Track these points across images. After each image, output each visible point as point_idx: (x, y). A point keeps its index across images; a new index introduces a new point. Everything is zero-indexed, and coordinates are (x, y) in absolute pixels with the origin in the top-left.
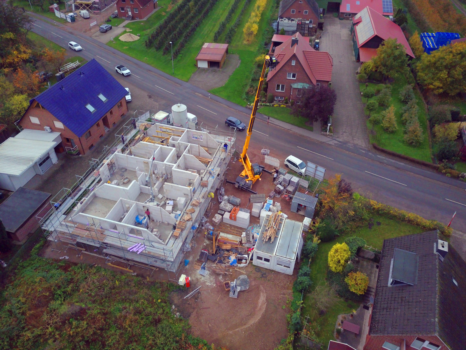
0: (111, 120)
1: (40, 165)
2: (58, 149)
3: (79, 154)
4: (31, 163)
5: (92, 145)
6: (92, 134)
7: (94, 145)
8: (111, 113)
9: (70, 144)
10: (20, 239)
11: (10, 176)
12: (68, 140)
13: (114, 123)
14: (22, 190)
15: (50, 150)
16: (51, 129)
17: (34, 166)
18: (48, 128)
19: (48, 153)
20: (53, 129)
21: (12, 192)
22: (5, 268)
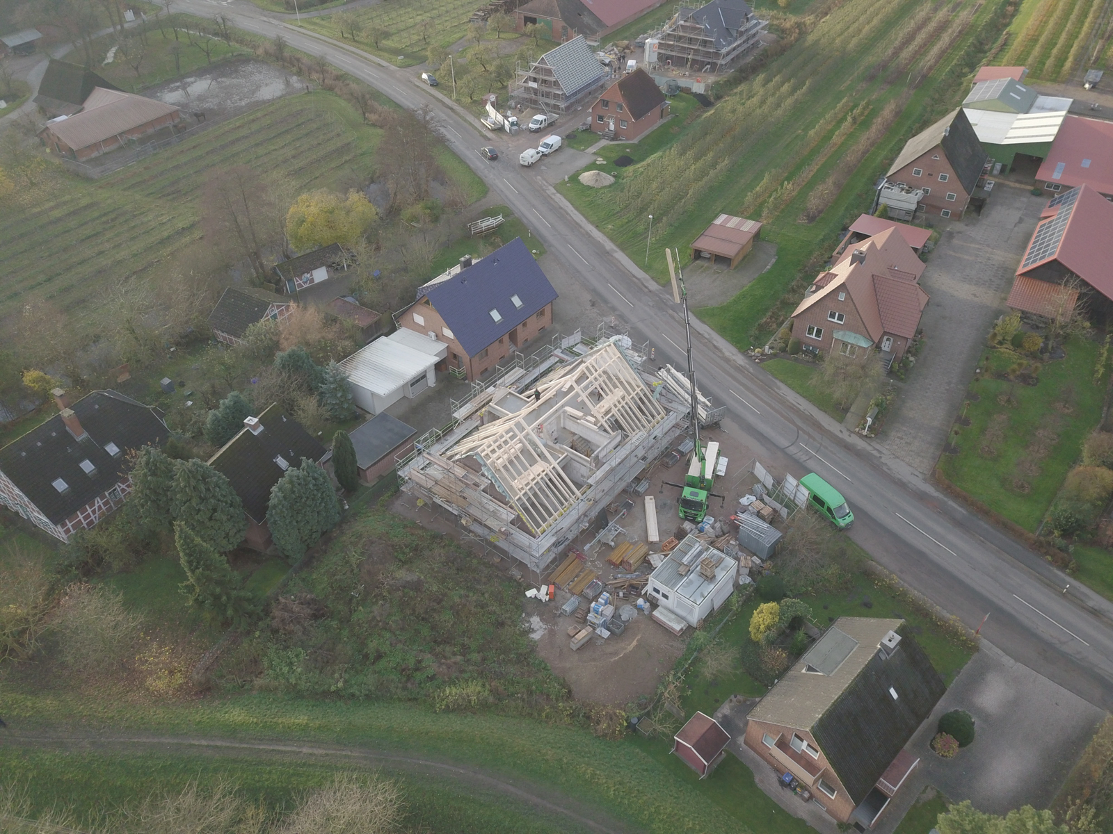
0: (522, 334)
1: (412, 385)
2: (438, 366)
3: (465, 379)
4: (402, 383)
5: (486, 369)
6: (489, 353)
7: (488, 369)
8: (524, 325)
9: (457, 362)
10: (368, 479)
11: (373, 394)
12: (455, 356)
13: (526, 340)
14: (383, 416)
15: (430, 367)
16: (437, 336)
17: (404, 386)
18: (433, 334)
19: (426, 371)
20: (440, 337)
21: (370, 413)
22: (346, 510)
